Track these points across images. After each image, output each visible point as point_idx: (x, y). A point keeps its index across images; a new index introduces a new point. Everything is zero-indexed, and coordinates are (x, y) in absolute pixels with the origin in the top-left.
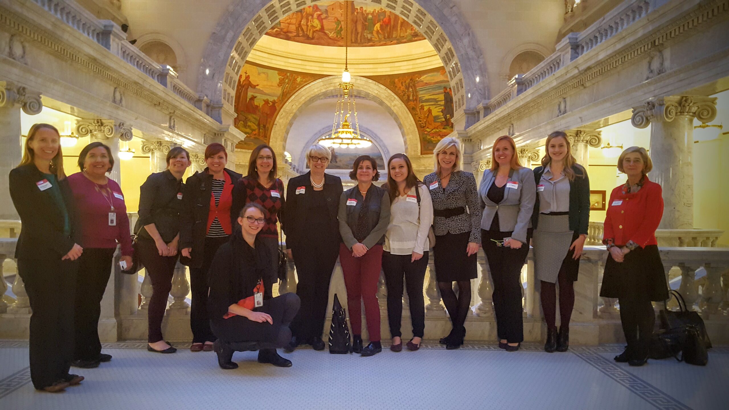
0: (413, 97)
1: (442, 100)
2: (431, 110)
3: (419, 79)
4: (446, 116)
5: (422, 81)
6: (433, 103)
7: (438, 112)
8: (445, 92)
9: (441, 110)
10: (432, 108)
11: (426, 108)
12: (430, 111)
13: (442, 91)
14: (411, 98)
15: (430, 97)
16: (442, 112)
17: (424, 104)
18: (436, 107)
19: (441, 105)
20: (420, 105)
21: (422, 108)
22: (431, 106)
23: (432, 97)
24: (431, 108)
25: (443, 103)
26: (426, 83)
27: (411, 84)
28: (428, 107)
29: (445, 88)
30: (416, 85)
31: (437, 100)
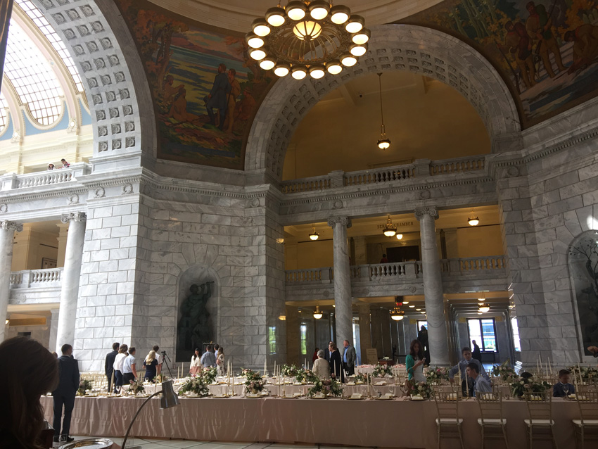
0: (158, 55)
1: (211, 83)
2: (185, 91)
3: (182, 31)
4: (212, 108)
5: (186, 38)
6: (191, 81)
7: (197, 98)
8: (219, 72)
9: (204, 96)
10: (187, 87)
11: (175, 84)
12: (182, 91)
13: (216, 68)
14: (155, 55)
15: (189, 70)
16: (205, 100)
17: (175, 76)
18: (195, 89)
19: (205, 90)
20: (166, 75)
21: (169, 81)
22: (186, 85)
23: (194, 71)
24: (185, 88)
25: (210, 87)
26: (191, 45)
27: (163, 33)
28: (180, 83)
29: (223, 66)
30: (172, 38)
31: (202, 78)
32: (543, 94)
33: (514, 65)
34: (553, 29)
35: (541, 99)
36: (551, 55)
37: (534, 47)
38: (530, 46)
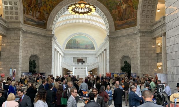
32: (30, 19)
33: (26, 6)
34: (37, 7)
35: (29, 19)
36: (34, 12)
37: (32, 7)
38: (31, 5)
